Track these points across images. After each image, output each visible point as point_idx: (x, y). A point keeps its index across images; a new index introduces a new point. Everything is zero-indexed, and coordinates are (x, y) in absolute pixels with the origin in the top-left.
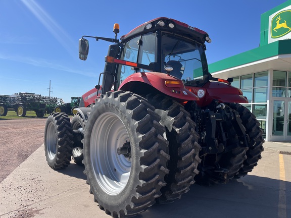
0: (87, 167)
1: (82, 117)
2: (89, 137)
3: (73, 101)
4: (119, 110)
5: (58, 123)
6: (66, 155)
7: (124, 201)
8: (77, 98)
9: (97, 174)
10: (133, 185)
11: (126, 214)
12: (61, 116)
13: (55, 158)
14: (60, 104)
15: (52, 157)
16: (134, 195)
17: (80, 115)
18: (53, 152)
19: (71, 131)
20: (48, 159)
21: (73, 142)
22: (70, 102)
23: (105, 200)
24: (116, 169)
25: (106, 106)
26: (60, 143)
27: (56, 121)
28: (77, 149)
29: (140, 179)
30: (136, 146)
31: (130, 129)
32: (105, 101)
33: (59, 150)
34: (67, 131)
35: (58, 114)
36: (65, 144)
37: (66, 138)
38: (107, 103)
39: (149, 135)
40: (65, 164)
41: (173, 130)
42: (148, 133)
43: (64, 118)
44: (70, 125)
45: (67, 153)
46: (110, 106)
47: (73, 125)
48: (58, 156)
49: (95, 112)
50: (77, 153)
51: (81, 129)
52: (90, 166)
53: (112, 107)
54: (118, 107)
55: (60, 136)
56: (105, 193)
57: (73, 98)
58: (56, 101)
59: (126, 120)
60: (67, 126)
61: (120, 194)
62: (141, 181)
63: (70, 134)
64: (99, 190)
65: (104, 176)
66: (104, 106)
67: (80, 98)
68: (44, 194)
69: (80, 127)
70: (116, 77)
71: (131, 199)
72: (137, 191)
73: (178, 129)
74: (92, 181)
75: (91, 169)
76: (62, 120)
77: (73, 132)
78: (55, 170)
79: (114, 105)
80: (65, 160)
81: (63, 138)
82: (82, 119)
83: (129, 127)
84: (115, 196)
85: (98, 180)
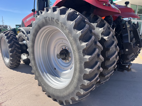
0: (34, 68)
1: (24, 34)
2: (33, 46)
3: (17, 27)
4: (59, 23)
5: (7, 38)
6: (17, 59)
7: (69, 94)
8: (19, 25)
9: (42, 72)
10: (78, 84)
11: (71, 103)
12: (9, 33)
13: (9, 62)
14: (10, 29)
15: (7, 60)
16: (78, 91)
17: (23, 32)
18: (8, 57)
19: (18, 43)
20: (5, 62)
21: (20, 51)
22: (15, 28)
23: (51, 92)
24: (56, 68)
25: (46, 20)
26: (11, 52)
27: (6, 37)
28: (24, 55)
29: (84, 79)
30: (79, 52)
31: (71, 39)
32: (45, 16)
33: (11, 56)
34: (15, 44)
35: (7, 32)
36: (15, 52)
37: (15, 48)
38: (46, 17)
39: (91, 42)
40: (17, 65)
41: (102, 38)
42: (90, 41)
43: (11, 34)
44: (16, 39)
45: (17, 58)
46: (49, 20)
47: (19, 39)
48: (11, 60)
49: (35, 27)
50: (24, 57)
51: (25, 42)
52: (36, 67)
53: (52, 20)
54: (58, 20)
55: (10, 47)
56: (51, 87)
57: (16, 25)
58: (7, 27)
59: (67, 31)
60: (15, 40)
61: (64, 88)
62: (85, 81)
63: (17, 45)
64: (46, 84)
65: (48, 74)
66: (44, 20)
67: (21, 25)
68: (5, 88)
69: (24, 40)
70: (47, 2)
71: (75, 94)
72: (81, 88)
73: (107, 37)
74: (39, 78)
75: (37, 69)
76: (10, 36)
77: (20, 44)
78: (11, 69)
79: (54, 18)
80: (16, 63)
81: (13, 48)
82: (25, 35)
83: (71, 36)
84: (60, 89)
85: (43, 77)
